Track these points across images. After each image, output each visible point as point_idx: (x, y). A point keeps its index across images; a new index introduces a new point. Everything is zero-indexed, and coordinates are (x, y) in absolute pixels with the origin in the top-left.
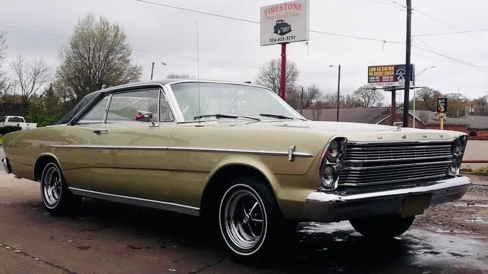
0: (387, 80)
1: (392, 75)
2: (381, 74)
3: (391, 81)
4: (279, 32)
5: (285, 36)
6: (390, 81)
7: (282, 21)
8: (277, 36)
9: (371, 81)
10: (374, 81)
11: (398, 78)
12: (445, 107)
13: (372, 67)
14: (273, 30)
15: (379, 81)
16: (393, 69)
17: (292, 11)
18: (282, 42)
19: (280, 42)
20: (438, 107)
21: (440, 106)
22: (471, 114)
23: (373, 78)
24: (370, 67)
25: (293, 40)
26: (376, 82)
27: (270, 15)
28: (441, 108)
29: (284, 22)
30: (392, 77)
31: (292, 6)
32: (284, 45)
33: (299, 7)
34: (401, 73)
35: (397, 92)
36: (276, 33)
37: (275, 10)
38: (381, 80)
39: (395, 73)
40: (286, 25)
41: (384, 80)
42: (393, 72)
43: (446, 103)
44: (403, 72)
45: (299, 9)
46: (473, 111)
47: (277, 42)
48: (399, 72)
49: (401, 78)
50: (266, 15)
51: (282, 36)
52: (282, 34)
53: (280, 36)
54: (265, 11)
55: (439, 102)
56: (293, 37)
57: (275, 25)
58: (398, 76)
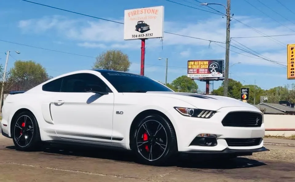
0: (203, 72)
1: (207, 68)
2: (198, 67)
3: (206, 73)
4: (140, 30)
5: (145, 33)
6: (204, 73)
7: (142, 22)
8: (138, 33)
9: (190, 72)
10: (192, 73)
11: (211, 71)
12: (247, 95)
13: (191, 61)
14: (135, 28)
15: (196, 72)
16: (207, 64)
17: (150, 14)
18: (142, 37)
19: (140, 38)
20: (242, 95)
21: (243, 94)
22: (266, 101)
23: (192, 70)
24: (190, 61)
25: (151, 37)
26: (194, 73)
27: (133, 17)
28: (244, 96)
29: (143, 22)
30: (206, 70)
31: (150, 11)
32: (143, 40)
33: (156, 12)
34: (213, 66)
35: (210, 82)
36: (138, 31)
37: (137, 13)
38: (198, 72)
39: (209, 67)
40: (145, 25)
41: (200, 72)
42: (207, 66)
43: (248, 92)
44: (215, 66)
45: (156, 14)
46: (267, 99)
47: (138, 37)
48: (212, 66)
49: (213, 71)
50: (129, 16)
51: (142, 34)
52: (142, 31)
53: (141, 34)
54: (129, 13)
55: (243, 91)
56: (151, 35)
57: (137, 24)
58: (211, 69)
